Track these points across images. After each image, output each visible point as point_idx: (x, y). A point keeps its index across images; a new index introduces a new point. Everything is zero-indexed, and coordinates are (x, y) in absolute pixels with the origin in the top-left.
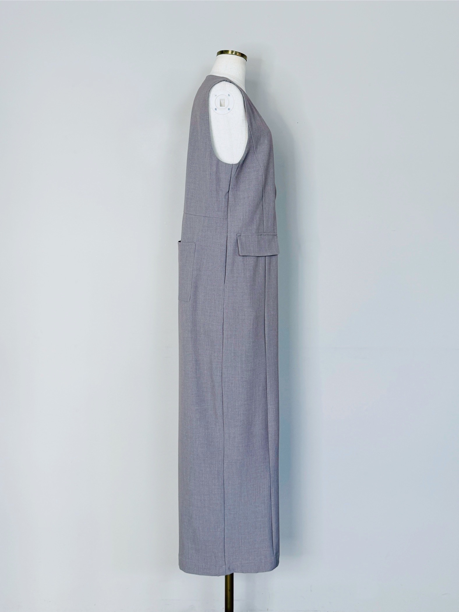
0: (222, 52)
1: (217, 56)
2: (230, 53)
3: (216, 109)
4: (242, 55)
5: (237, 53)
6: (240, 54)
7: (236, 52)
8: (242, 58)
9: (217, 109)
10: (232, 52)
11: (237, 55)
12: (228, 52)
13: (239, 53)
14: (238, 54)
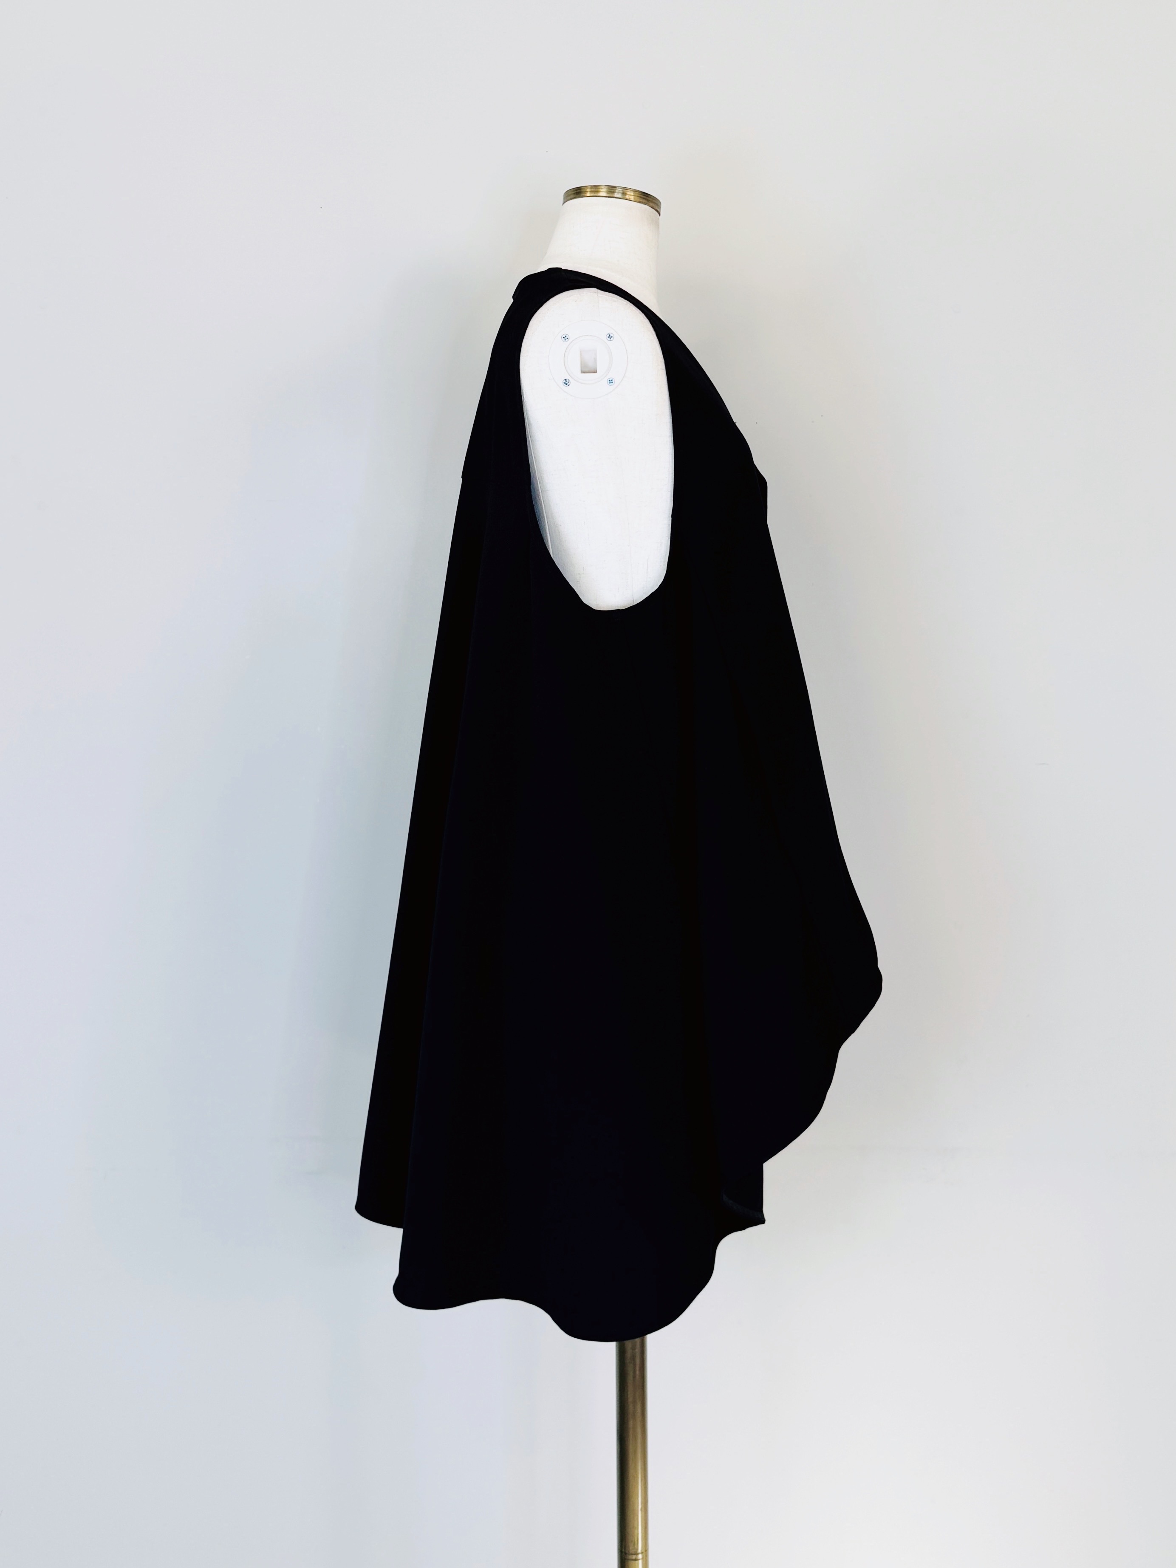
0: (578, 192)
1: (563, 204)
2: (604, 194)
3: (566, 382)
4: (646, 198)
5: (628, 193)
6: (637, 194)
7: (622, 188)
8: (646, 207)
9: (572, 382)
10: (611, 190)
11: (627, 197)
12: (598, 192)
13: (635, 191)
14: (630, 195)
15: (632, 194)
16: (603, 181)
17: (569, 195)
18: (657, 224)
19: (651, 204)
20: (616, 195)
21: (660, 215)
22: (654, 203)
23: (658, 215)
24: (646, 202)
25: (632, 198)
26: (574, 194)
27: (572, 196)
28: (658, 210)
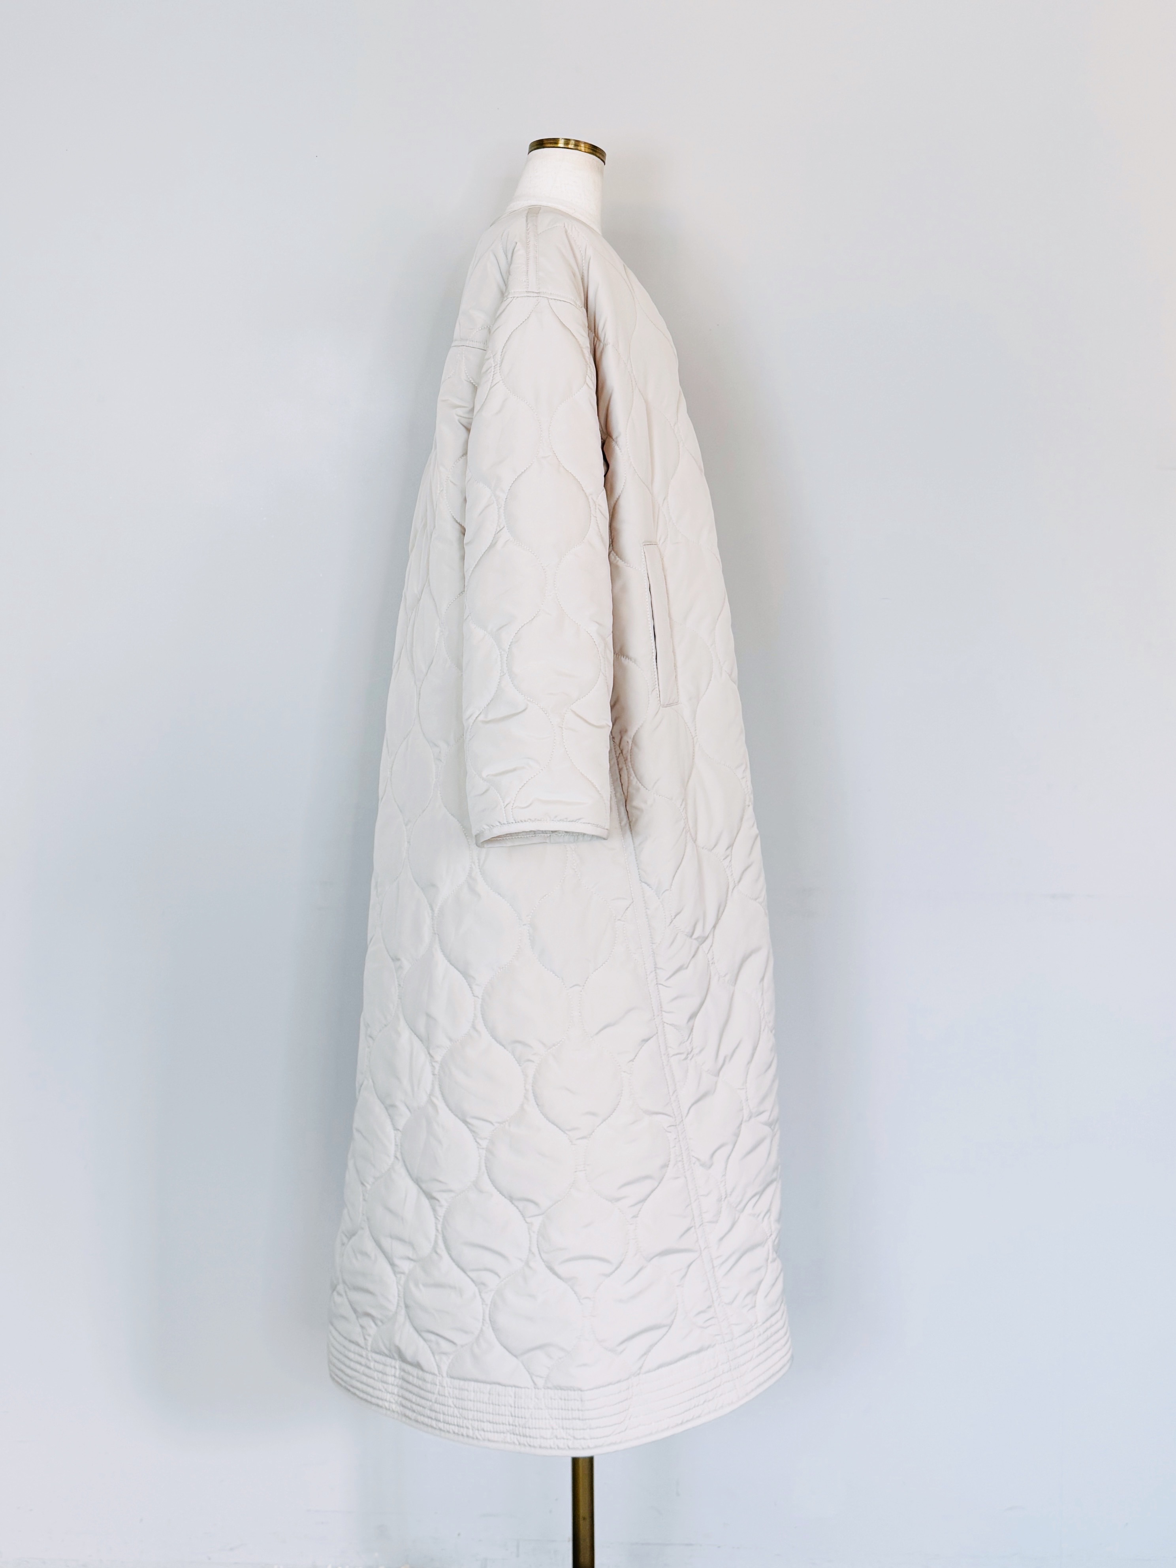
15: (583, 145)
16: (561, 135)
17: (533, 146)
18: (601, 172)
19: (598, 155)
20: (570, 146)
21: (605, 164)
22: (601, 154)
23: (603, 164)
24: (595, 153)
25: (583, 149)
26: (537, 145)
27: (536, 147)
28: (604, 160)
